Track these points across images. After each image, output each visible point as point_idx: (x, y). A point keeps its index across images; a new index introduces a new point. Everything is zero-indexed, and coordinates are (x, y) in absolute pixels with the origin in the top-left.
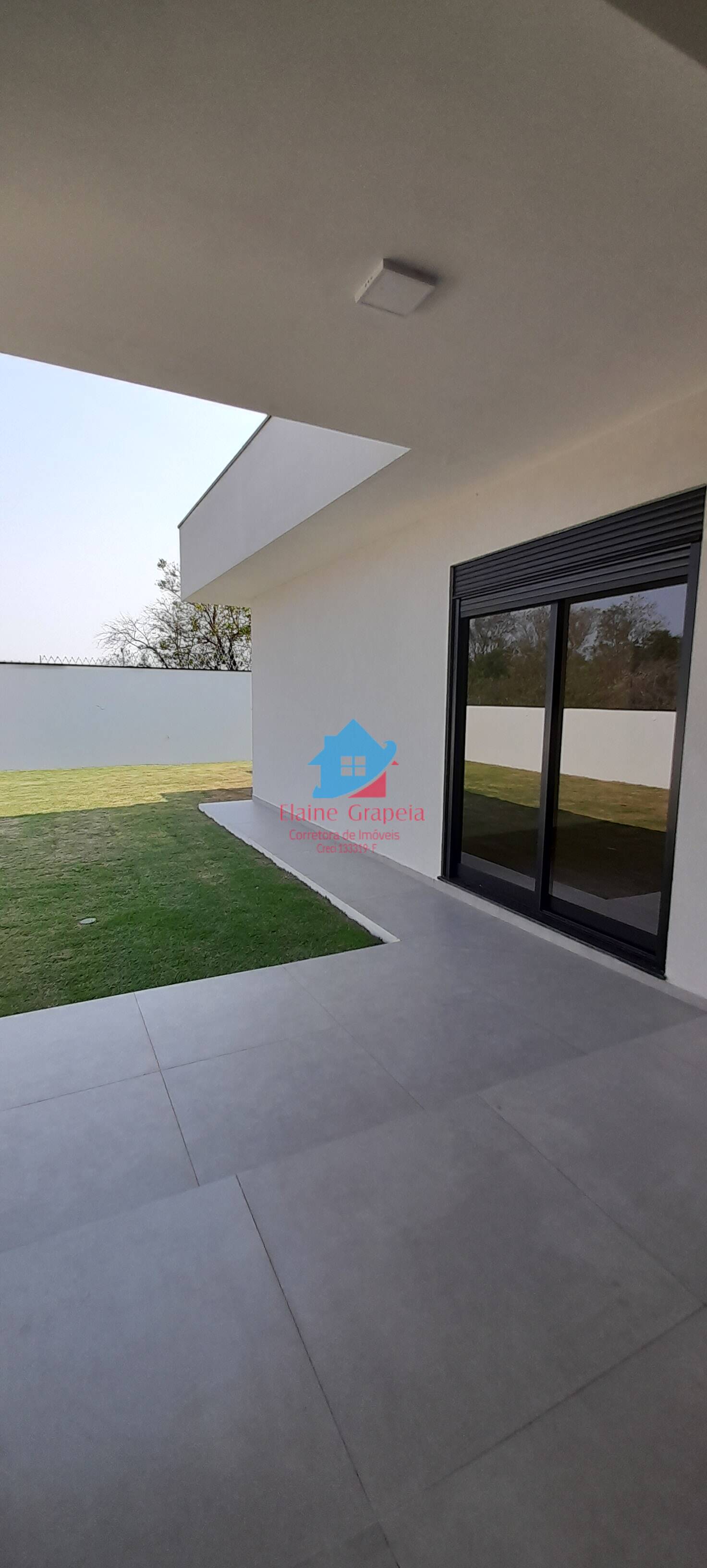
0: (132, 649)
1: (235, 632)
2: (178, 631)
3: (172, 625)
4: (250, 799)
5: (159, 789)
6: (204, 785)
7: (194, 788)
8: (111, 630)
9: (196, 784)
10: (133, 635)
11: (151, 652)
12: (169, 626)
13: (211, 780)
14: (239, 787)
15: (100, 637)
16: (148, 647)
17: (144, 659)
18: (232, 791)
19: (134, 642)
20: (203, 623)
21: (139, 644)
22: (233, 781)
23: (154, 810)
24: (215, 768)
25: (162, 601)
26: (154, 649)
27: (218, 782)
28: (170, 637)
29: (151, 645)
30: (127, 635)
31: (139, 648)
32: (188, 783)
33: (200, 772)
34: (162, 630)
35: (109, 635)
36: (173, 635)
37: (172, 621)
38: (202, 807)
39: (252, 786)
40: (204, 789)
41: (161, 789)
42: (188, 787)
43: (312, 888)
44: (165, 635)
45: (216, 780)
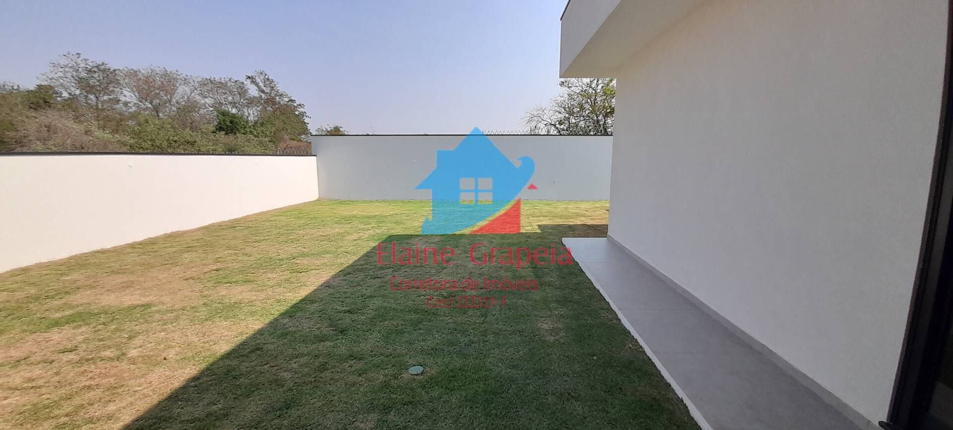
0: (542, 125)
1: (608, 111)
2: (571, 113)
3: (567, 109)
4: (604, 237)
5: (538, 220)
6: (571, 220)
7: (564, 222)
8: (530, 115)
9: (566, 219)
10: (542, 117)
11: (553, 128)
12: (565, 110)
13: (578, 215)
14: (598, 224)
15: (524, 120)
16: (551, 124)
17: (548, 131)
18: (592, 227)
19: (543, 122)
20: (587, 106)
21: (545, 123)
22: (594, 217)
23: (528, 239)
24: (584, 205)
25: (561, 95)
26: (555, 125)
27: (582, 218)
28: (565, 117)
29: (553, 123)
30: (539, 118)
31: (545, 125)
32: (561, 217)
33: (572, 208)
34: (560, 113)
35: (528, 118)
36: (567, 116)
37: (567, 106)
38: (566, 241)
39: (608, 224)
40: (571, 224)
41: (540, 220)
42: (559, 220)
43: (662, 373)
44: (561, 116)
45: (582, 216)
